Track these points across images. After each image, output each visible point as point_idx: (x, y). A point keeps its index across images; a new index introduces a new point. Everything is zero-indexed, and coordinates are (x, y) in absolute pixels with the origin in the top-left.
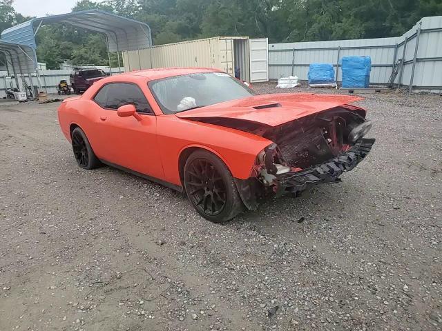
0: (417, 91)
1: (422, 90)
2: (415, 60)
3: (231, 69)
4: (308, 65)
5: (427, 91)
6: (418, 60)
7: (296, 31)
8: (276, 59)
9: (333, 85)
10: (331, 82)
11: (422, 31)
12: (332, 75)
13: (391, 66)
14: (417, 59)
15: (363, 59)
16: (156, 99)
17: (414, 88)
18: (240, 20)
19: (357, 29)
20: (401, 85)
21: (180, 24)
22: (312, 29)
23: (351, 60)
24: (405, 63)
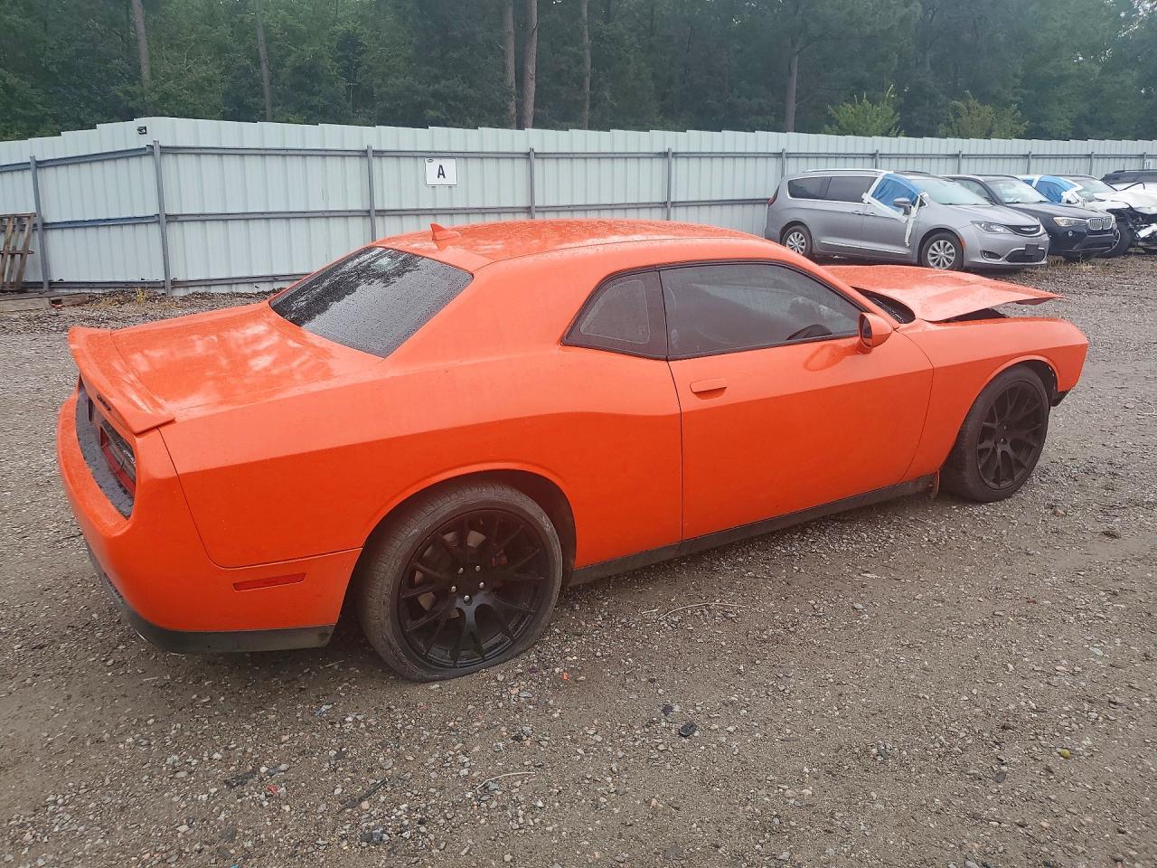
0: (181, 293)
1: (191, 290)
2: (164, 218)
6: (178, 218)
14: (172, 216)
17: (176, 284)
24: (47, 226)
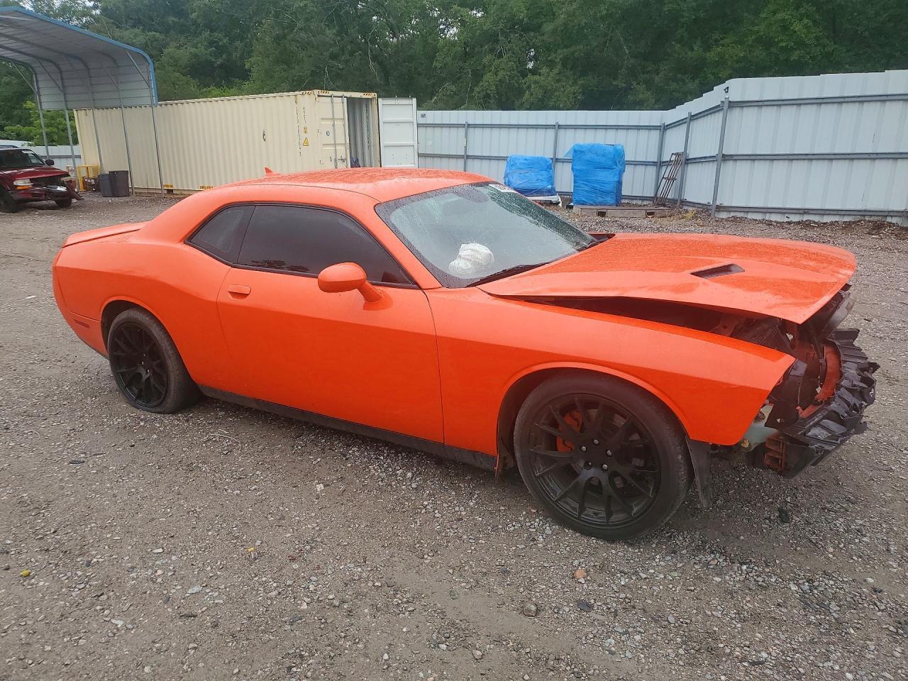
0: (724, 215)
1: (732, 214)
2: (720, 158)
3: (343, 160)
4: (504, 159)
5: (741, 215)
6: (726, 158)
7: (450, 87)
8: (430, 143)
9: (554, 198)
10: (551, 192)
11: (732, 105)
12: (551, 180)
13: (654, 164)
14: (724, 156)
15: (611, 149)
16: (410, 248)
17: (720, 208)
18: (334, 57)
19: (570, 89)
20: (684, 202)
21: (196, 56)
22: (483, 83)
23: (590, 151)
24: (688, 161)
